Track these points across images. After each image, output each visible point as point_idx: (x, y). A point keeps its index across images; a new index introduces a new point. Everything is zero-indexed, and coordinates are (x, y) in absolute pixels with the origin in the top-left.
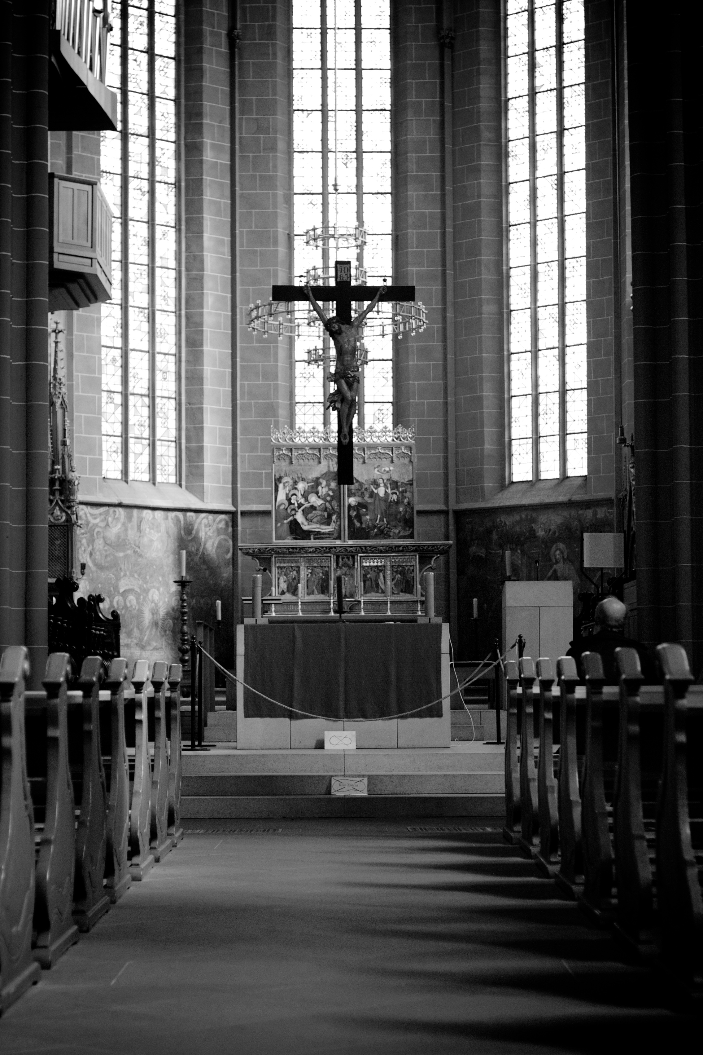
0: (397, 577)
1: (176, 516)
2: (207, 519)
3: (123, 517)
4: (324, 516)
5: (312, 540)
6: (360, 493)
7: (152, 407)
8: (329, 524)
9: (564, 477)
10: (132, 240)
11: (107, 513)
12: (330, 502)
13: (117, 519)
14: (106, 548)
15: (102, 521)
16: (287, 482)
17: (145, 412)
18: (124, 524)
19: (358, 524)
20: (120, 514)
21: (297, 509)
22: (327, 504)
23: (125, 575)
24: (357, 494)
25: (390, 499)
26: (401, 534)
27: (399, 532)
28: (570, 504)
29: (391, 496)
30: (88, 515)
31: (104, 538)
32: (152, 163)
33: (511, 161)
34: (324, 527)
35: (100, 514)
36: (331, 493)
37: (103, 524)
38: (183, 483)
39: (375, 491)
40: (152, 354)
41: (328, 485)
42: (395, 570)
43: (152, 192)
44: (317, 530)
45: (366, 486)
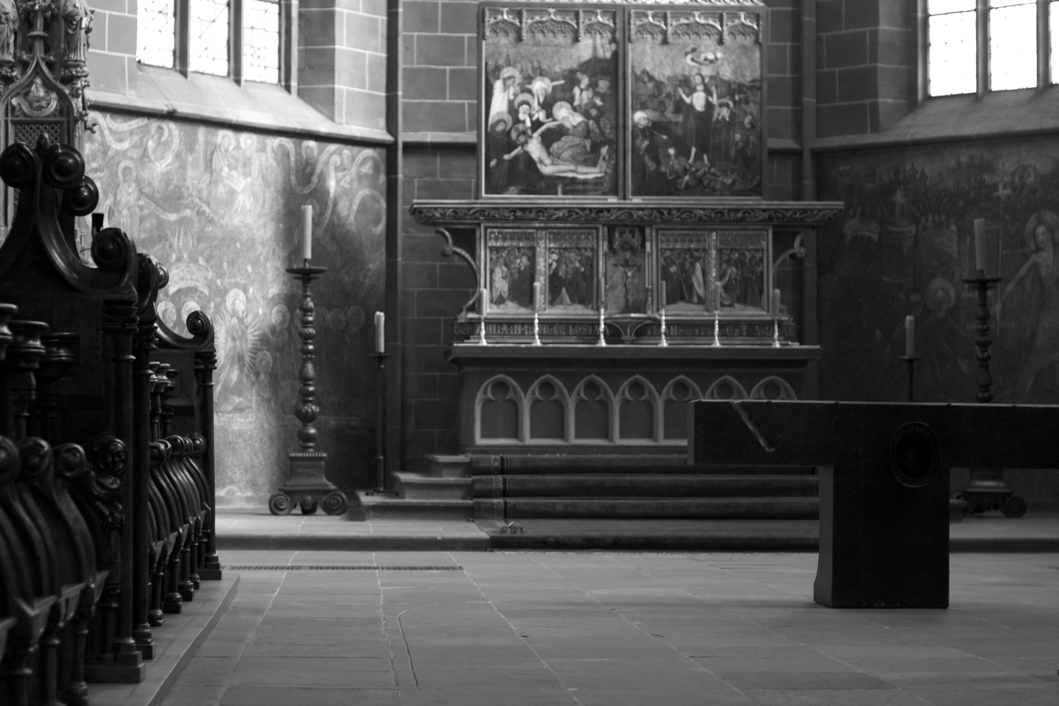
0: (729, 272)
1: (281, 146)
2: (341, 154)
3: (176, 140)
4: (585, 147)
5: (560, 195)
6: (656, 102)
8: (594, 164)
9: (1047, 86)
11: (145, 131)
12: (597, 120)
13: (164, 146)
14: (141, 203)
15: (134, 147)
16: (510, 78)
18: (178, 156)
19: (651, 166)
20: (171, 135)
21: (529, 132)
22: (591, 122)
23: (179, 259)
24: (650, 105)
25: (715, 115)
26: (737, 186)
27: (733, 183)
29: (717, 110)
30: (107, 132)
31: (138, 182)
34: (581, 169)
35: (132, 132)
36: (599, 102)
37: (135, 154)
38: (294, 84)
39: (687, 100)
41: (593, 85)
42: (726, 258)
44: (570, 175)
45: (669, 89)
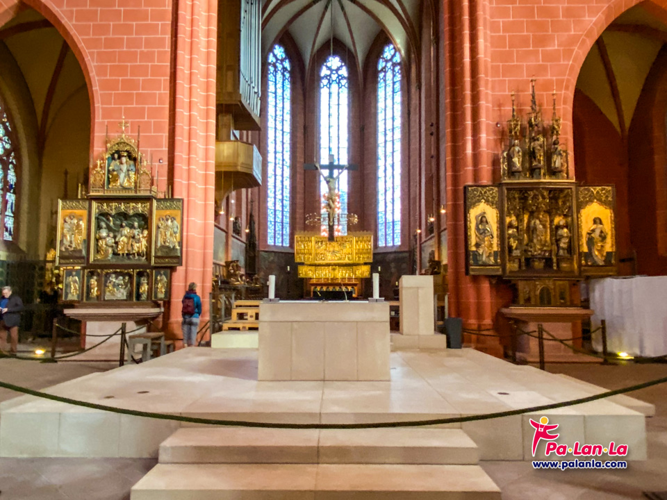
7: (282, 226)
9: (394, 245)
10: (277, 181)
17: (281, 227)
28: (395, 252)
32: (283, 160)
33: (379, 161)
40: (283, 211)
43: (283, 168)
